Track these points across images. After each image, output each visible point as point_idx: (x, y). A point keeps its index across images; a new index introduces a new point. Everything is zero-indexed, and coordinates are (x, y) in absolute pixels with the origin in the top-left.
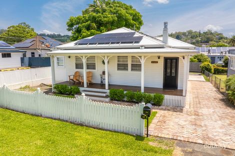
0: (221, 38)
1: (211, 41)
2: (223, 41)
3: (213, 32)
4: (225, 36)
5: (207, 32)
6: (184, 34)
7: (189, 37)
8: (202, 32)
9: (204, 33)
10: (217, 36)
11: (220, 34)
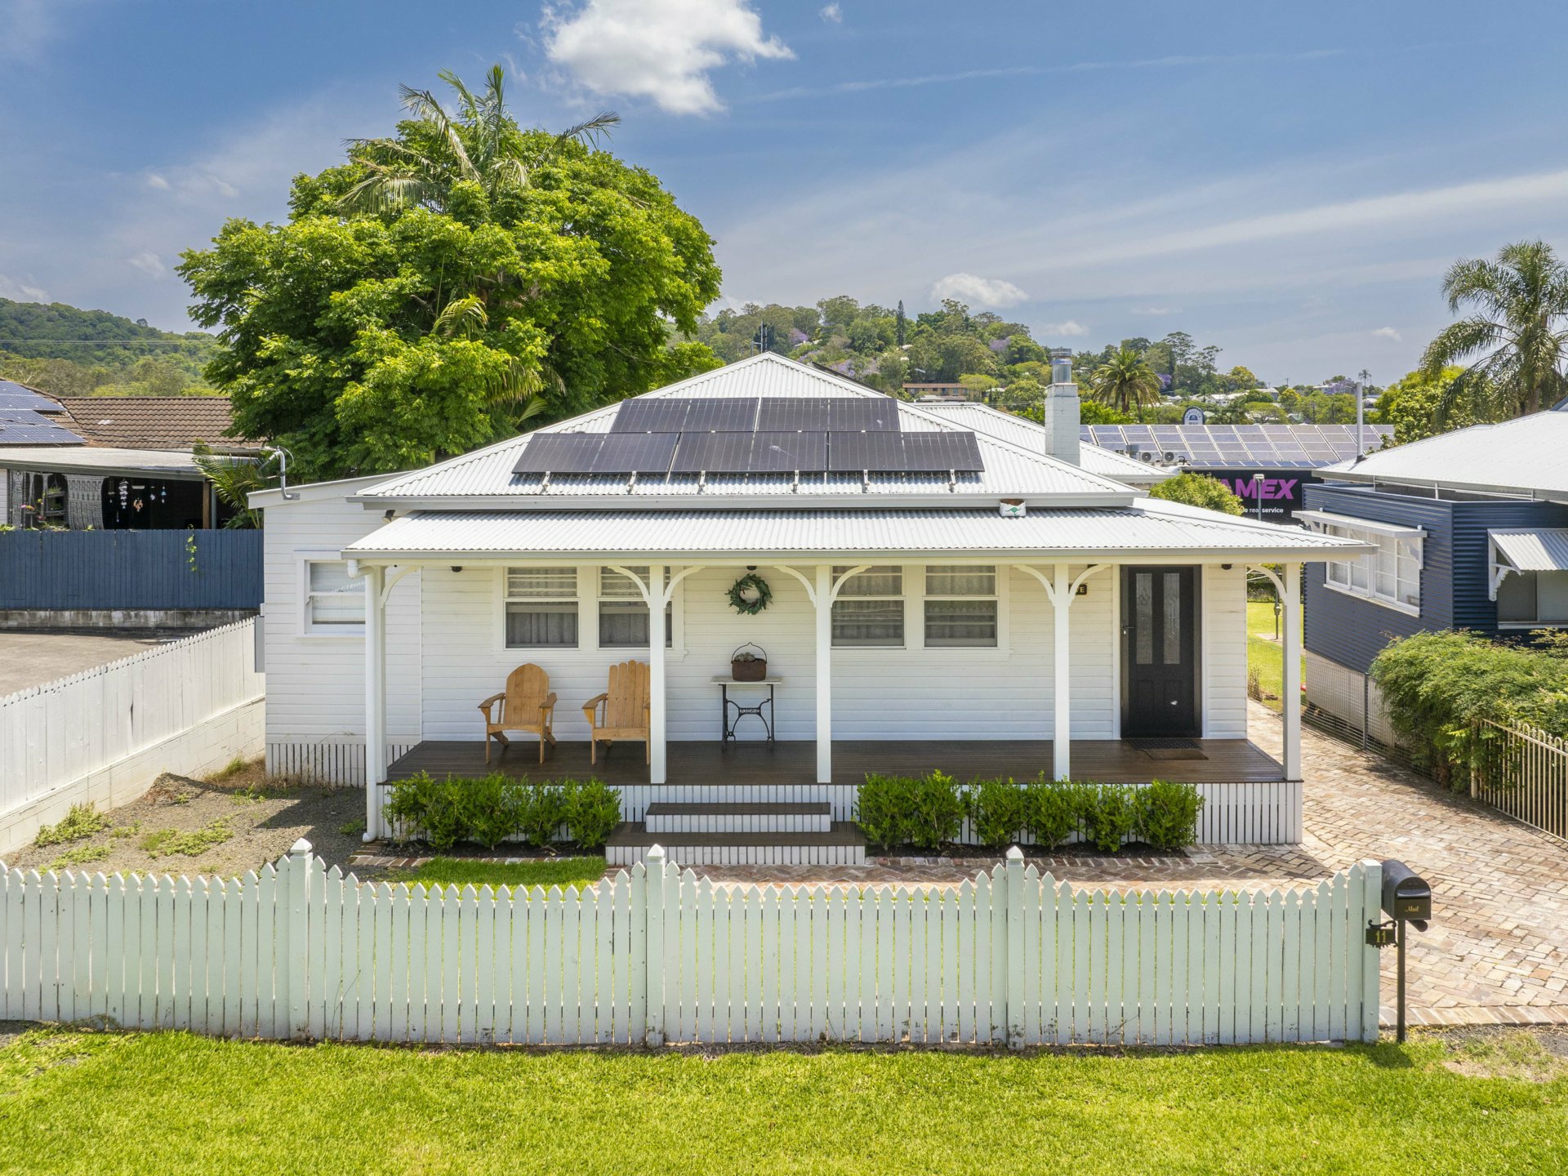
0: (1021, 355)
1: (971, 371)
2: (1036, 374)
3: (972, 313)
4: (1041, 344)
5: (940, 316)
6: (804, 321)
7: (836, 340)
8: (912, 316)
9: (924, 318)
10: (996, 343)
11: (1013, 329)
